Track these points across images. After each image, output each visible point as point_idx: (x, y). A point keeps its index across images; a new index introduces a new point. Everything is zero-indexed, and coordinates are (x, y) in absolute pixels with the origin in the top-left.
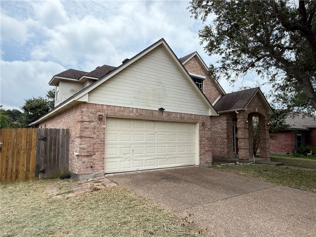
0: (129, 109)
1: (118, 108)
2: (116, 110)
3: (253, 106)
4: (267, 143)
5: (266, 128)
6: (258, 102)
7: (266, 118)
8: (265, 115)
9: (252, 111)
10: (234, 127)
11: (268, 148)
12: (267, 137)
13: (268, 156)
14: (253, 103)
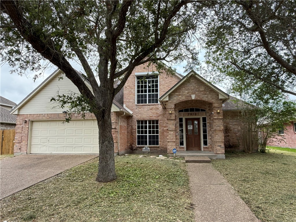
0: (42, 115)
1: (36, 115)
2: (35, 117)
3: (185, 93)
4: (217, 135)
5: (215, 116)
6: (196, 87)
7: (217, 105)
8: (214, 100)
9: (183, 99)
10: (182, 118)
11: (219, 142)
12: (218, 127)
13: (220, 152)
14: (186, 90)
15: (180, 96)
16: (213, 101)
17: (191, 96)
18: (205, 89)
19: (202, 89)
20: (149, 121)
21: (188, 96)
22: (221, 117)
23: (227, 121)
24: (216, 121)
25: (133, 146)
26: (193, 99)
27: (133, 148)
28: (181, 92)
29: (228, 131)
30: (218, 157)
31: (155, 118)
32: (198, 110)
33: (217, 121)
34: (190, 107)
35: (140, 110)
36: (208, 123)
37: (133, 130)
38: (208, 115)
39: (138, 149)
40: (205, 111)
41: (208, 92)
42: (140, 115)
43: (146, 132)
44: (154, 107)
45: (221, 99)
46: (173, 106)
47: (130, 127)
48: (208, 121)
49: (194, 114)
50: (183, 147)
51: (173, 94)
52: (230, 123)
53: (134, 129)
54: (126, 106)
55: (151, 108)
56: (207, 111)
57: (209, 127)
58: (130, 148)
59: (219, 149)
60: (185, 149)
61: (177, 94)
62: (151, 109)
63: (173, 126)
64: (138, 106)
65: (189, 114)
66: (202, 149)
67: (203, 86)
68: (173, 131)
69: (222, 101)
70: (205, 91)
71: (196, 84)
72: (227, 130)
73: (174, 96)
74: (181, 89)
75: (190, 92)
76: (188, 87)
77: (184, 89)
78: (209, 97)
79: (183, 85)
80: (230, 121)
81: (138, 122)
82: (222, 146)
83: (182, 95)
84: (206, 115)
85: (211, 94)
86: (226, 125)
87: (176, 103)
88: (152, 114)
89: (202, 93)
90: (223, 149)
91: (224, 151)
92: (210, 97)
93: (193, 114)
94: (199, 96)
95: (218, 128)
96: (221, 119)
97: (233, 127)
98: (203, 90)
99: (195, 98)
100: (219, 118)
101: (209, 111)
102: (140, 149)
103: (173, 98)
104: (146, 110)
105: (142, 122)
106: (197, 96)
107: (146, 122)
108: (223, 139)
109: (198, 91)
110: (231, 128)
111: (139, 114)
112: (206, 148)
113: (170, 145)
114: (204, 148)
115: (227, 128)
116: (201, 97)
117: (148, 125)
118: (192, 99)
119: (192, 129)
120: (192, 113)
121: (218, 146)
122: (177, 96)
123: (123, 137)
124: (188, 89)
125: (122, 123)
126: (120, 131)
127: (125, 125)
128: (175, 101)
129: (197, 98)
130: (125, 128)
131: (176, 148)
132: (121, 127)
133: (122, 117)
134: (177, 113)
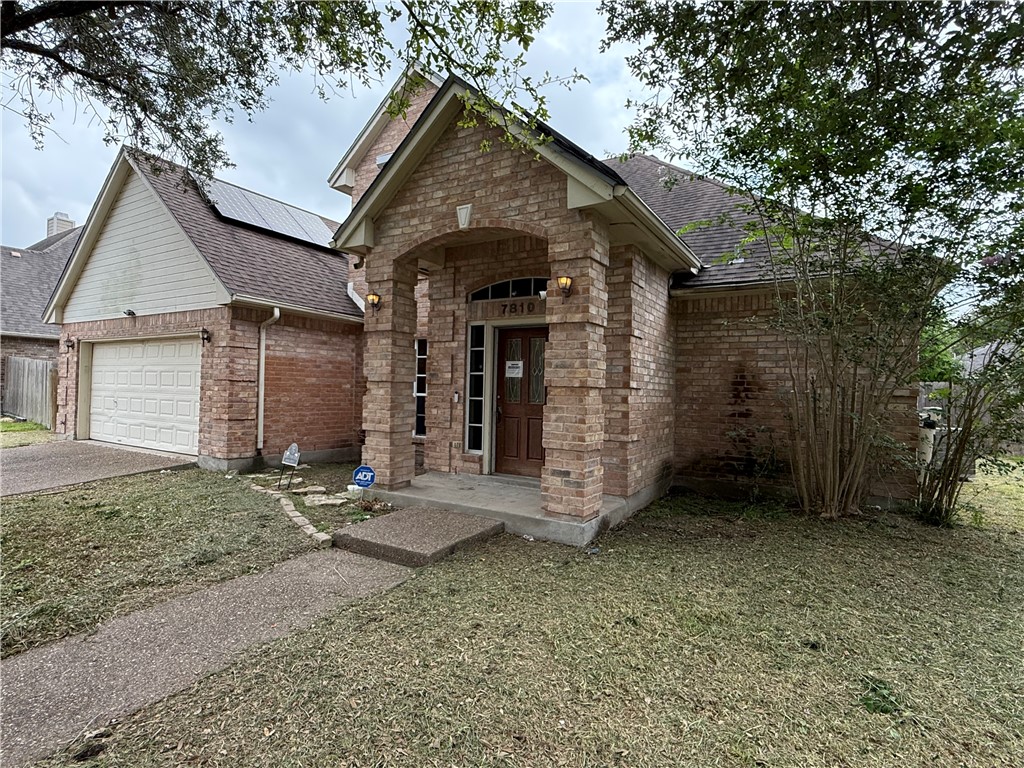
3: (433, 204)
4: (553, 417)
5: (551, 311)
6: (479, 162)
10: (483, 326)
12: (562, 372)
14: (438, 185)
15: (415, 221)
16: (551, 226)
17: (455, 215)
19: (504, 167)
21: (444, 216)
22: (578, 317)
23: (744, 339)
24: (558, 338)
26: (461, 227)
29: (746, 390)
30: (551, 528)
33: (563, 335)
41: (527, 184)
46: (389, 270)
49: (525, 307)
50: (477, 457)
51: (390, 211)
52: (760, 351)
59: (559, 491)
60: (486, 468)
61: (403, 213)
63: (384, 363)
65: (505, 306)
68: (386, 385)
70: (513, 175)
72: (742, 384)
74: (422, 183)
75: (454, 192)
76: (445, 170)
77: (430, 181)
78: (529, 209)
79: (429, 163)
80: (764, 339)
82: (573, 476)
83: (422, 214)
86: (740, 358)
87: (398, 255)
89: (502, 189)
90: (578, 494)
91: (579, 503)
93: (522, 306)
94: (488, 208)
95: (561, 376)
96: (581, 325)
97: (776, 370)
98: (508, 171)
99: (470, 223)
100: (570, 319)
103: (390, 232)
106: (480, 210)
108: (580, 439)
109: (486, 183)
110: (764, 377)
113: (372, 449)
115: (743, 377)
116: (496, 214)
120: (519, 304)
121: (554, 473)
122: (403, 219)
123: (318, 400)
124: (446, 177)
125: (299, 350)
126: (280, 379)
127: (339, 358)
128: (397, 245)
129: (478, 222)
130: (339, 368)
131: (451, 458)
132: (290, 364)
133: (308, 326)
134: (463, 306)
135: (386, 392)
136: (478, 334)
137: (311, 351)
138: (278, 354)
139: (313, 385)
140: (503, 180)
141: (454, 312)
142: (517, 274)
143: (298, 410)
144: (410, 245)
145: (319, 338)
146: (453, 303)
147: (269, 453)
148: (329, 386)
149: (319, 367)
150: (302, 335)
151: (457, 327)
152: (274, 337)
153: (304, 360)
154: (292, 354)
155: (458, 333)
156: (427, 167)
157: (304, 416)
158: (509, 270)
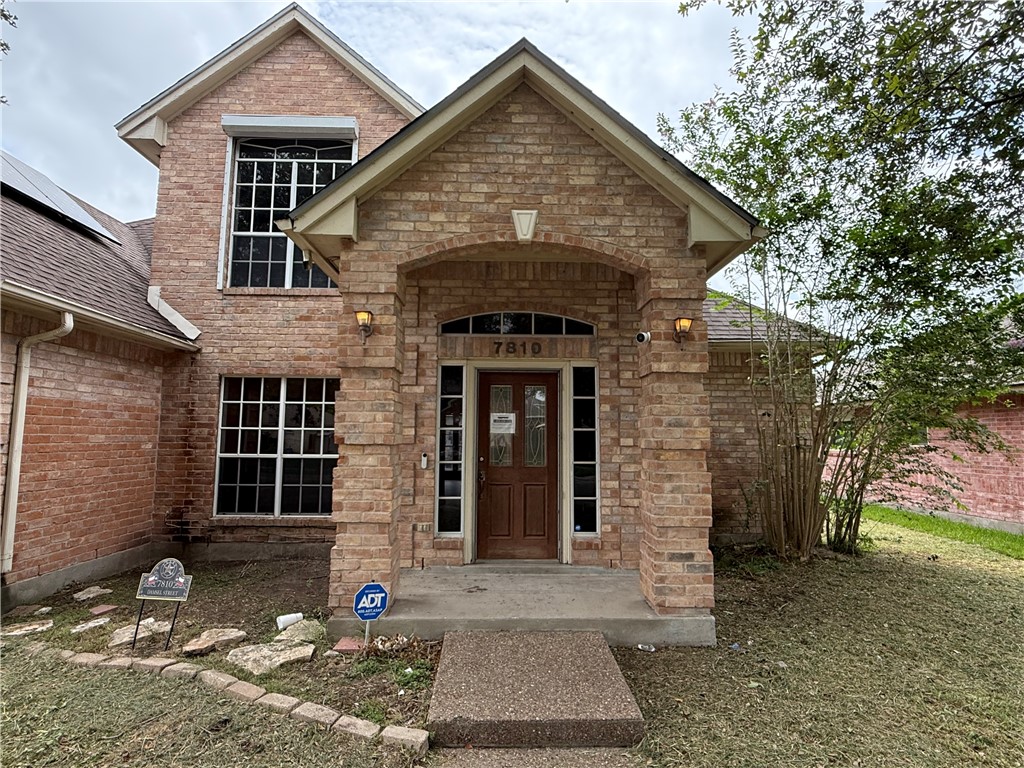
3: (471, 199)
4: (668, 486)
5: (658, 358)
6: (546, 161)
7: (674, 284)
8: (658, 255)
9: (460, 238)
10: (460, 369)
11: (679, 528)
12: (678, 432)
13: (682, 601)
14: (480, 177)
15: (439, 217)
16: (654, 256)
17: (509, 220)
18: (605, 176)
19: (584, 175)
20: (290, 382)
21: (491, 219)
22: (694, 367)
24: (668, 388)
25: (192, 516)
26: (521, 237)
27: (187, 531)
28: (447, 188)
30: (672, 629)
31: (323, 370)
32: (549, 326)
33: (673, 388)
34: (506, 305)
35: (243, 319)
36: (604, 399)
37: (196, 431)
38: (606, 358)
39: (219, 533)
40: (588, 330)
41: (619, 201)
42: (239, 350)
43: (270, 443)
44: (322, 304)
45: (700, 249)
46: (388, 280)
47: (182, 410)
48: (606, 392)
49: (529, 347)
50: (454, 542)
51: (390, 195)
53: (201, 425)
54: (162, 297)
55: (304, 312)
56: (602, 334)
57: (608, 425)
58: (171, 532)
59: (679, 579)
60: (469, 555)
61: (415, 202)
62: (302, 318)
63: (379, 416)
64: (233, 300)
65: (500, 344)
66: (567, 554)
67: (588, 161)
68: (380, 450)
69: (703, 263)
70: (599, 187)
71: (543, 139)
73: (396, 215)
74: (451, 167)
75: (506, 190)
76: (490, 159)
77: (466, 167)
78: (623, 231)
79: (463, 144)
81: (232, 385)
82: (698, 558)
83: (452, 209)
84: (591, 356)
85: (639, 212)
87: (406, 259)
88: (308, 344)
89: (584, 201)
90: (705, 580)
91: (708, 591)
92: (634, 233)
93: (524, 345)
94: (563, 221)
95: (676, 438)
96: (697, 376)
98: (592, 181)
99: (535, 235)
100: (684, 367)
101: (612, 334)
102: (228, 537)
103: (390, 224)
104: (274, 323)
105: (252, 385)
106: (551, 220)
107: (273, 386)
108: (705, 512)
109: (559, 189)
111: (237, 343)
112: (589, 546)
113: (354, 552)
114: (575, 544)
116: (576, 230)
117: (283, 402)
118: (514, 235)
119: (512, 431)
120: (519, 343)
121: (673, 557)
122: (415, 210)
123: (106, 472)
124: (493, 168)
125: (81, 388)
126: (47, 439)
127: (139, 402)
128: (405, 245)
129: (547, 235)
130: (138, 417)
131: (415, 546)
132: (67, 412)
133: (98, 347)
134: (432, 339)
135: (383, 462)
136: (451, 378)
137: (101, 389)
138: (47, 394)
139: (100, 446)
140: (584, 190)
141: (418, 347)
142: (515, 307)
143: (73, 492)
144: (428, 248)
145: (113, 368)
146: (417, 334)
147: (20, 577)
148: (124, 447)
149: (110, 416)
150: (87, 364)
151: (423, 366)
152: (42, 364)
153: (89, 406)
154: (69, 395)
155: (424, 375)
156: (459, 148)
157: (83, 500)
158: (503, 300)
